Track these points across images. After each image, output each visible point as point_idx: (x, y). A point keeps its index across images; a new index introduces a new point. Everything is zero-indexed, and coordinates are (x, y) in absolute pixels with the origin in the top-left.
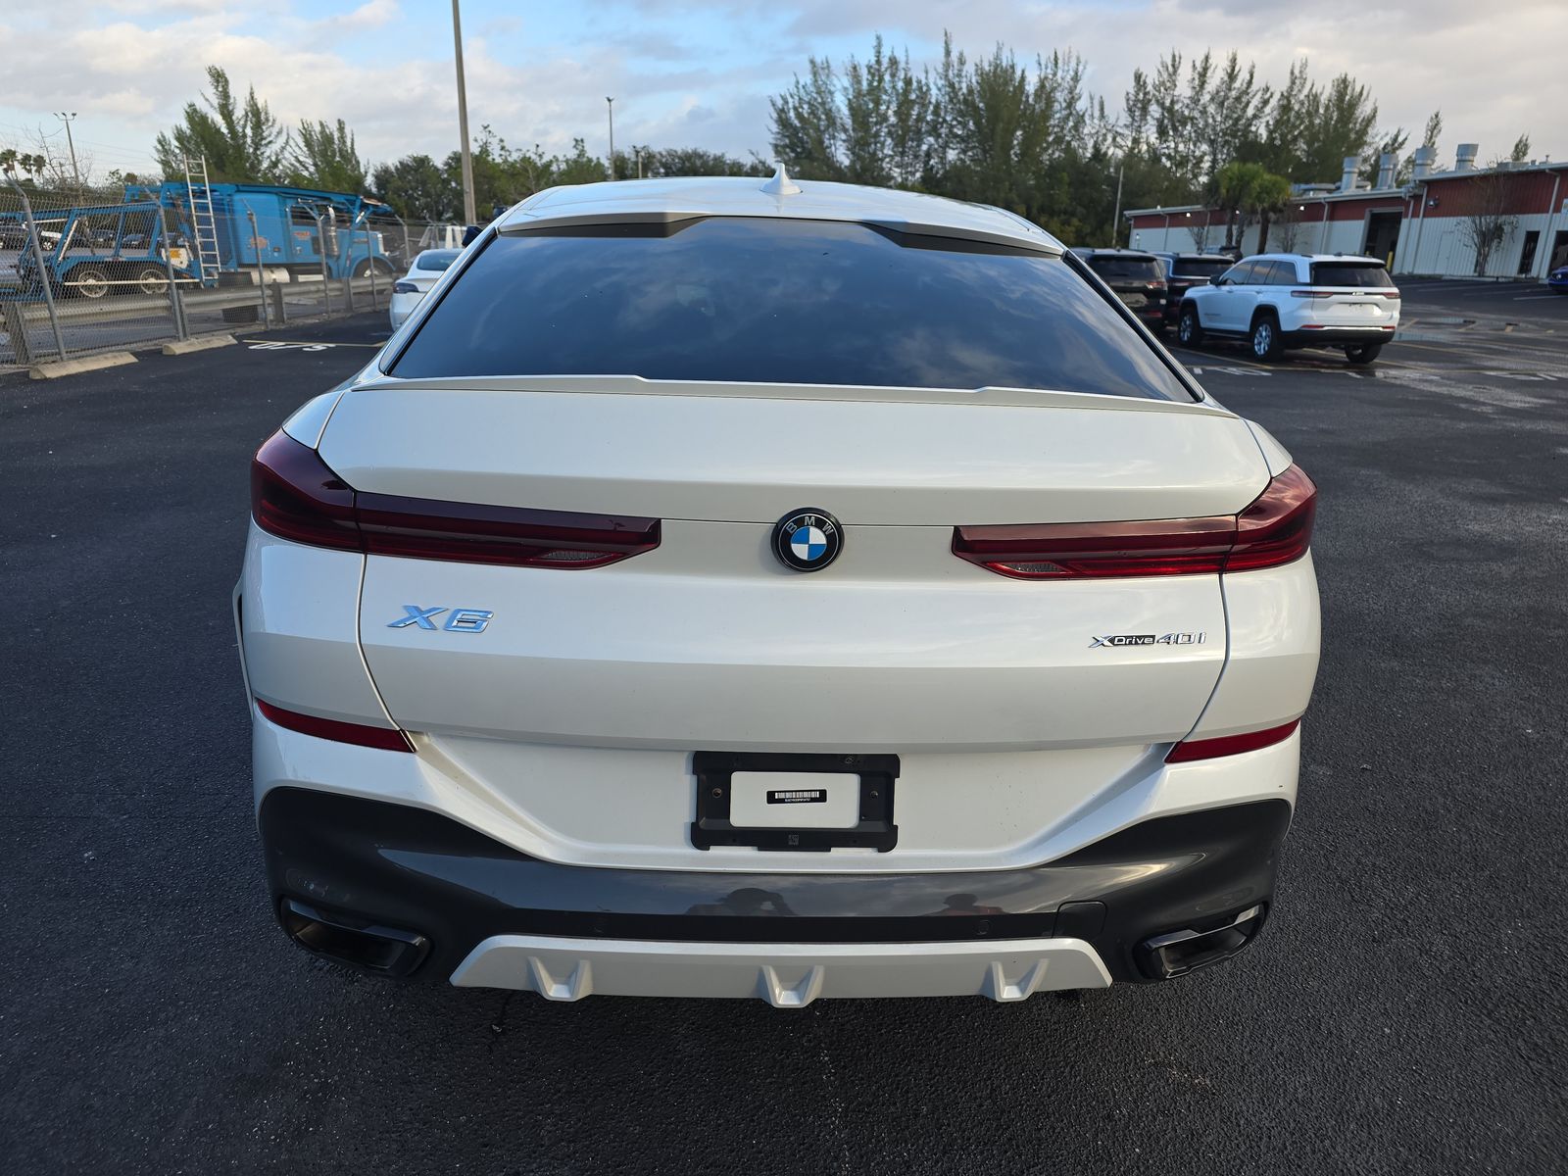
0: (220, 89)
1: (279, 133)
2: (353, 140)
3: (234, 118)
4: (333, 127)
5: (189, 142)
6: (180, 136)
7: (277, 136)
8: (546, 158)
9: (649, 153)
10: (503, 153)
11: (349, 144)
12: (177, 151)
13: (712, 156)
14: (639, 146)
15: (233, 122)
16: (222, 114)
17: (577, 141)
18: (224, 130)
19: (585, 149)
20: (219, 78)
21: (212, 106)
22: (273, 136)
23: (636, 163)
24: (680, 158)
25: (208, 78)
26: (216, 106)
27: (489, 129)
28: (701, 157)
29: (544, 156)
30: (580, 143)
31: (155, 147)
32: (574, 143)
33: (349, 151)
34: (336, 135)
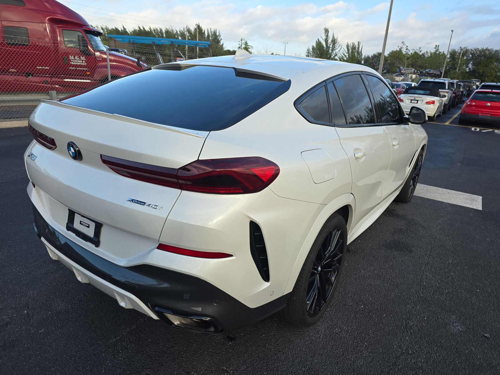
0: (326, 34)
1: (339, 46)
2: (362, 48)
3: (328, 42)
4: (356, 44)
5: (315, 50)
6: (313, 48)
7: (338, 47)
8: (422, 52)
9: (467, 49)
10: (406, 51)
11: (360, 49)
12: (311, 52)
13: (495, 50)
14: (463, 47)
15: (328, 43)
16: (325, 42)
17: (436, 46)
18: (325, 46)
19: (439, 49)
20: (327, 31)
21: (323, 39)
22: (337, 47)
23: (460, 53)
24: (480, 51)
25: (324, 31)
26: (324, 39)
27: (404, 43)
28: (489, 50)
29: (422, 51)
30: (438, 47)
31: (306, 52)
32: (435, 47)
33: (360, 51)
34: (357, 47)
